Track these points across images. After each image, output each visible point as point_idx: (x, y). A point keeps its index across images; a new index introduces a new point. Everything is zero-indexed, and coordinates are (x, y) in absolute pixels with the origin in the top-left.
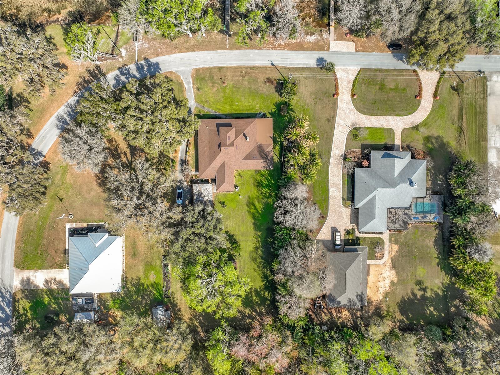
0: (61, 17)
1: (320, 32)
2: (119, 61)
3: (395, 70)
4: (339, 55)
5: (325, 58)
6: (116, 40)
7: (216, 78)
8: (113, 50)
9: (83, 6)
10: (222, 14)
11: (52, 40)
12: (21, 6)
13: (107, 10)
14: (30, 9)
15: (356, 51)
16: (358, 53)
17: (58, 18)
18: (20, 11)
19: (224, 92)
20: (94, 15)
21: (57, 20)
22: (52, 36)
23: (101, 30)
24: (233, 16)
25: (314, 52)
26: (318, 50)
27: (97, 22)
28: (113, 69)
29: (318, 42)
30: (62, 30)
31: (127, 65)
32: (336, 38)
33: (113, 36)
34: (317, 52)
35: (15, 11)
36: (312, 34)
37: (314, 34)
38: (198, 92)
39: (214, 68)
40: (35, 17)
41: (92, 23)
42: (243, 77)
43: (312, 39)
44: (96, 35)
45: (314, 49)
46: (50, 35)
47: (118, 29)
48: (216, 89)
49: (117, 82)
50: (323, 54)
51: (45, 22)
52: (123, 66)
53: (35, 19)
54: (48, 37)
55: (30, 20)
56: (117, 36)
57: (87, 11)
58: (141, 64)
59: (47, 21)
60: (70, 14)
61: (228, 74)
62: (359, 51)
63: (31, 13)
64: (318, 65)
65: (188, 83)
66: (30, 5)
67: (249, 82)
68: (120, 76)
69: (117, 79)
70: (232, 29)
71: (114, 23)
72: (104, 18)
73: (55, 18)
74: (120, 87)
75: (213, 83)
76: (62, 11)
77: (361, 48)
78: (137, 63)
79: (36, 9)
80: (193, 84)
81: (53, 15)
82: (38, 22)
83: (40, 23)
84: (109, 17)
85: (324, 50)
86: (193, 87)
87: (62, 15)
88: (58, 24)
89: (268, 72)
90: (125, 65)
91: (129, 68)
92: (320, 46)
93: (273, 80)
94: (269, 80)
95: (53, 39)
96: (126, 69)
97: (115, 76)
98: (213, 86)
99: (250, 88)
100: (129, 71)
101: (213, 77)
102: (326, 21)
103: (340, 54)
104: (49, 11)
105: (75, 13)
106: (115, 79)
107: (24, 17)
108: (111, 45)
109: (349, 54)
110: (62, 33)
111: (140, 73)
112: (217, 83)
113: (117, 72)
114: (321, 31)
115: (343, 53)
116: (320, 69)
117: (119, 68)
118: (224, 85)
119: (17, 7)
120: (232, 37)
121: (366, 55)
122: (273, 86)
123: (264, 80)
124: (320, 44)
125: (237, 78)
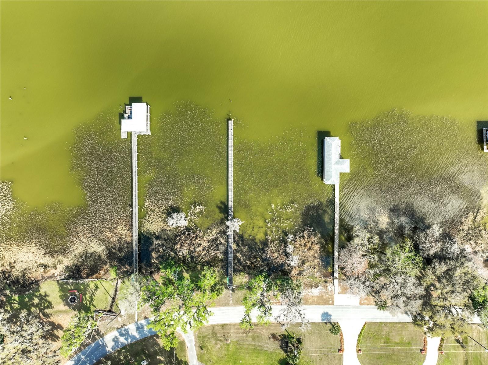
0: (57, 272)
1: (324, 284)
2: (118, 321)
3: (399, 323)
4: (343, 309)
5: (330, 313)
6: (115, 295)
7: (218, 335)
8: (111, 306)
9: (80, 260)
10: (224, 266)
11: (47, 298)
12: (15, 262)
13: (105, 263)
14: (24, 266)
15: (361, 304)
16: (363, 306)
17: (54, 274)
18: (13, 267)
19: (228, 350)
20: (92, 269)
21: (53, 276)
22: (47, 293)
23: (99, 285)
24: (236, 267)
25: (319, 306)
26: (322, 305)
27: (94, 276)
28: (111, 329)
29: (322, 296)
30: (58, 287)
31: (126, 325)
32: (340, 291)
33: (112, 292)
34: (322, 306)
35: (8, 268)
36: (317, 286)
37: (318, 286)
38: (200, 350)
39: (218, 325)
40: (30, 273)
41: (90, 277)
42: (247, 333)
43: (316, 292)
44: (93, 291)
45: (318, 303)
46: (45, 292)
47: (117, 284)
48: (219, 346)
49: (115, 344)
50: (327, 308)
51: (41, 278)
52: (122, 326)
53: (29, 275)
54: (43, 294)
55: (24, 275)
56: (116, 291)
57: (85, 265)
58: (141, 324)
59: (42, 277)
60: (67, 268)
61: (232, 331)
62: (363, 304)
63: (25, 269)
64: (323, 320)
65: (190, 341)
66: (25, 260)
67: (253, 339)
68: (119, 337)
69: (116, 340)
70: (235, 281)
71: (112, 278)
72: (102, 272)
73: (50, 274)
74: (119, 349)
75: (217, 340)
76: (58, 266)
77: (366, 301)
78: (137, 323)
79: (30, 265)
80: (196, 342)
81: (49, 271)
82: (33, 279)
83: (35, 279)
84: (107, 271)
85: (329, 304)
86: (195, 345)
87: (58, 270)
88: (53, 280)
89: (272, 328)
90: (124, 325)
91: (129, 328)
92: (325, 300)
93: (277, 336)
94: (274, 336)
95: (48, 296)
96: (125, 330)
97: (113, 337)
98: (216, 344)
99: (254, 345)
100: (128, 332)
101: (216, 334)
102: (330, 270)
103: (345, 308)
104: (45, 266)
105: (71, 268)
106: (113, 340)
107: (17, 273)
108: (110, 300)
109: (353, 308)
110: (58, 289)
111: (139, 333)
112: (220, 340)
113: (116, 333)
114: (326, 282)
115: (348, 307)
116: (325, 325)
117: (118, 329)
118: (228, 343)
119: (10, 264)
120: (236, 292)
121: (370, 308)
122: (277, 342)
123: (268, 336)
124: (325, 297)
125: (241, 335)
